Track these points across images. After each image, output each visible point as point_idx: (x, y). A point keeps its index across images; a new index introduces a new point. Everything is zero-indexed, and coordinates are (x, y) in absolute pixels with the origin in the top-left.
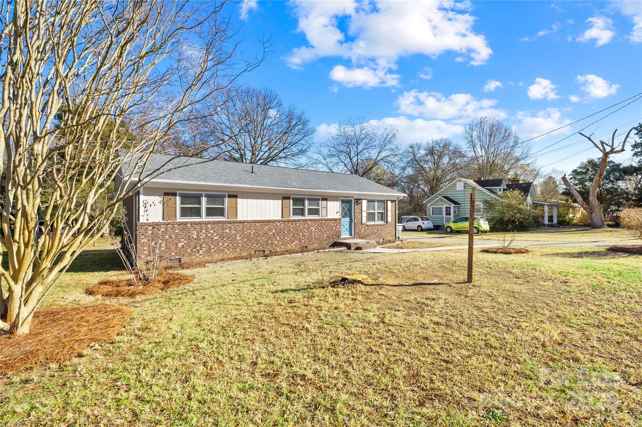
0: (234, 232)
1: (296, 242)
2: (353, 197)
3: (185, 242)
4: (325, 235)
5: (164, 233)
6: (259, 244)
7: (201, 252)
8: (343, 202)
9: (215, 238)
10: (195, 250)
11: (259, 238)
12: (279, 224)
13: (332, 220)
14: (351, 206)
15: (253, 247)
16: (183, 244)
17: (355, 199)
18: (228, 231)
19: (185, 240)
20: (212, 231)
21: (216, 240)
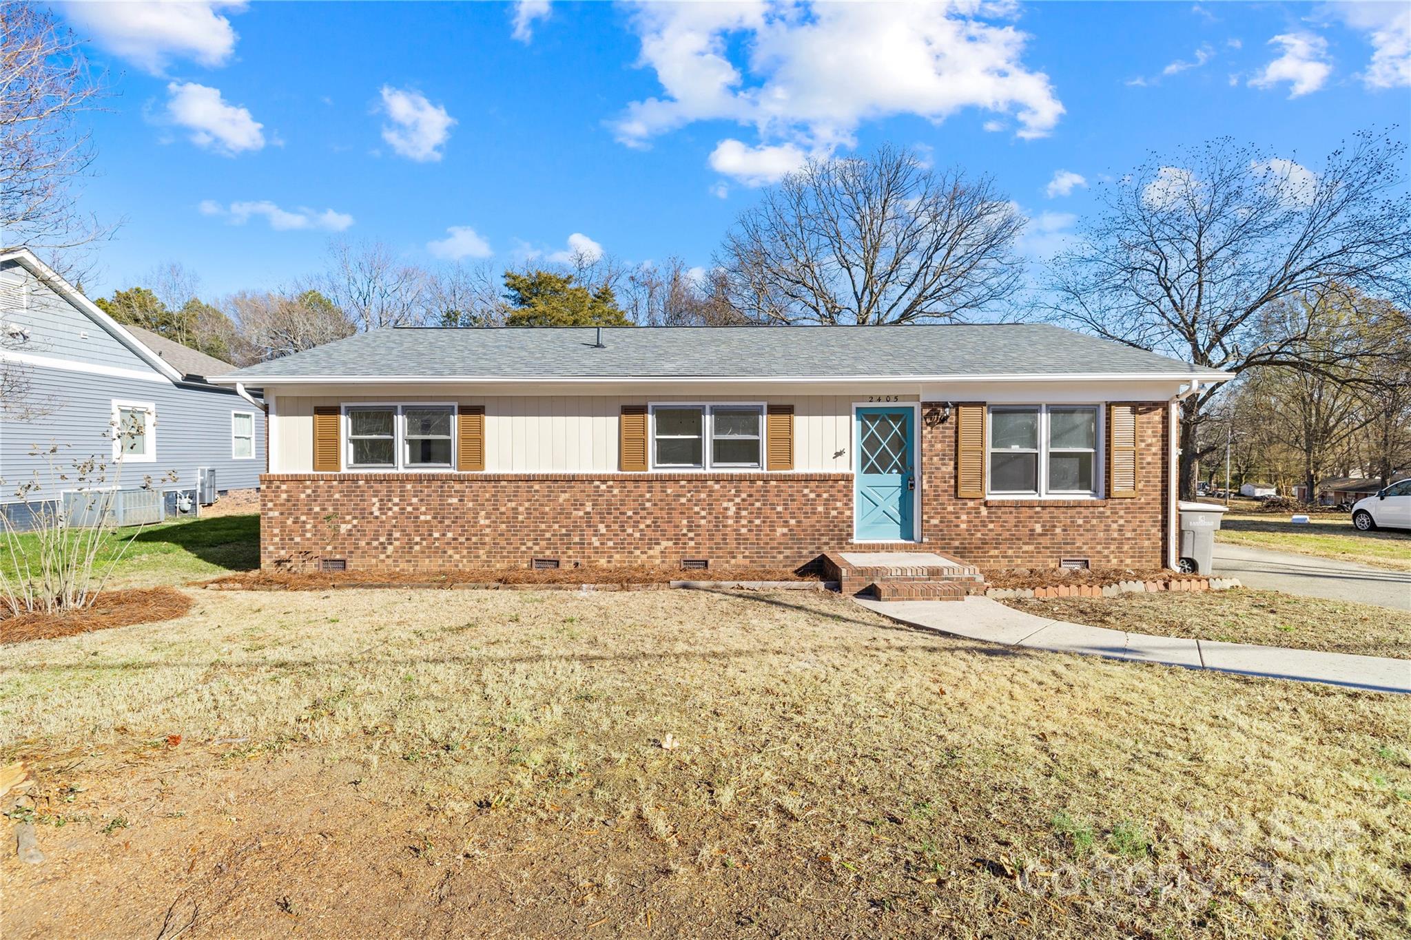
0: (471, 505)
1: (664, 544)
2: (917, 398)
3: (355, 522)
4: (780, 531)
5: (313, 499)
6: (543, 543)
7: (390, 549)
8: (866, 415)
9: (422, 518)
10: (375, 543)
11: (543, 526)
12: (603, 487)
13: (808, 479)
14: (907, 430)
15: (523, 548)
16: (349, 526)
17: (925, 405)
18: (455, 500)
19: (355, 518)
20: (415, 500)
21: (426, 522)
